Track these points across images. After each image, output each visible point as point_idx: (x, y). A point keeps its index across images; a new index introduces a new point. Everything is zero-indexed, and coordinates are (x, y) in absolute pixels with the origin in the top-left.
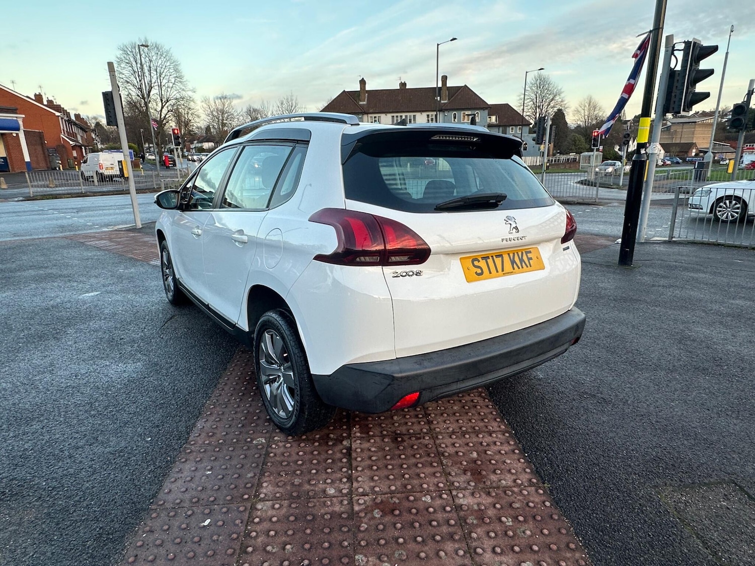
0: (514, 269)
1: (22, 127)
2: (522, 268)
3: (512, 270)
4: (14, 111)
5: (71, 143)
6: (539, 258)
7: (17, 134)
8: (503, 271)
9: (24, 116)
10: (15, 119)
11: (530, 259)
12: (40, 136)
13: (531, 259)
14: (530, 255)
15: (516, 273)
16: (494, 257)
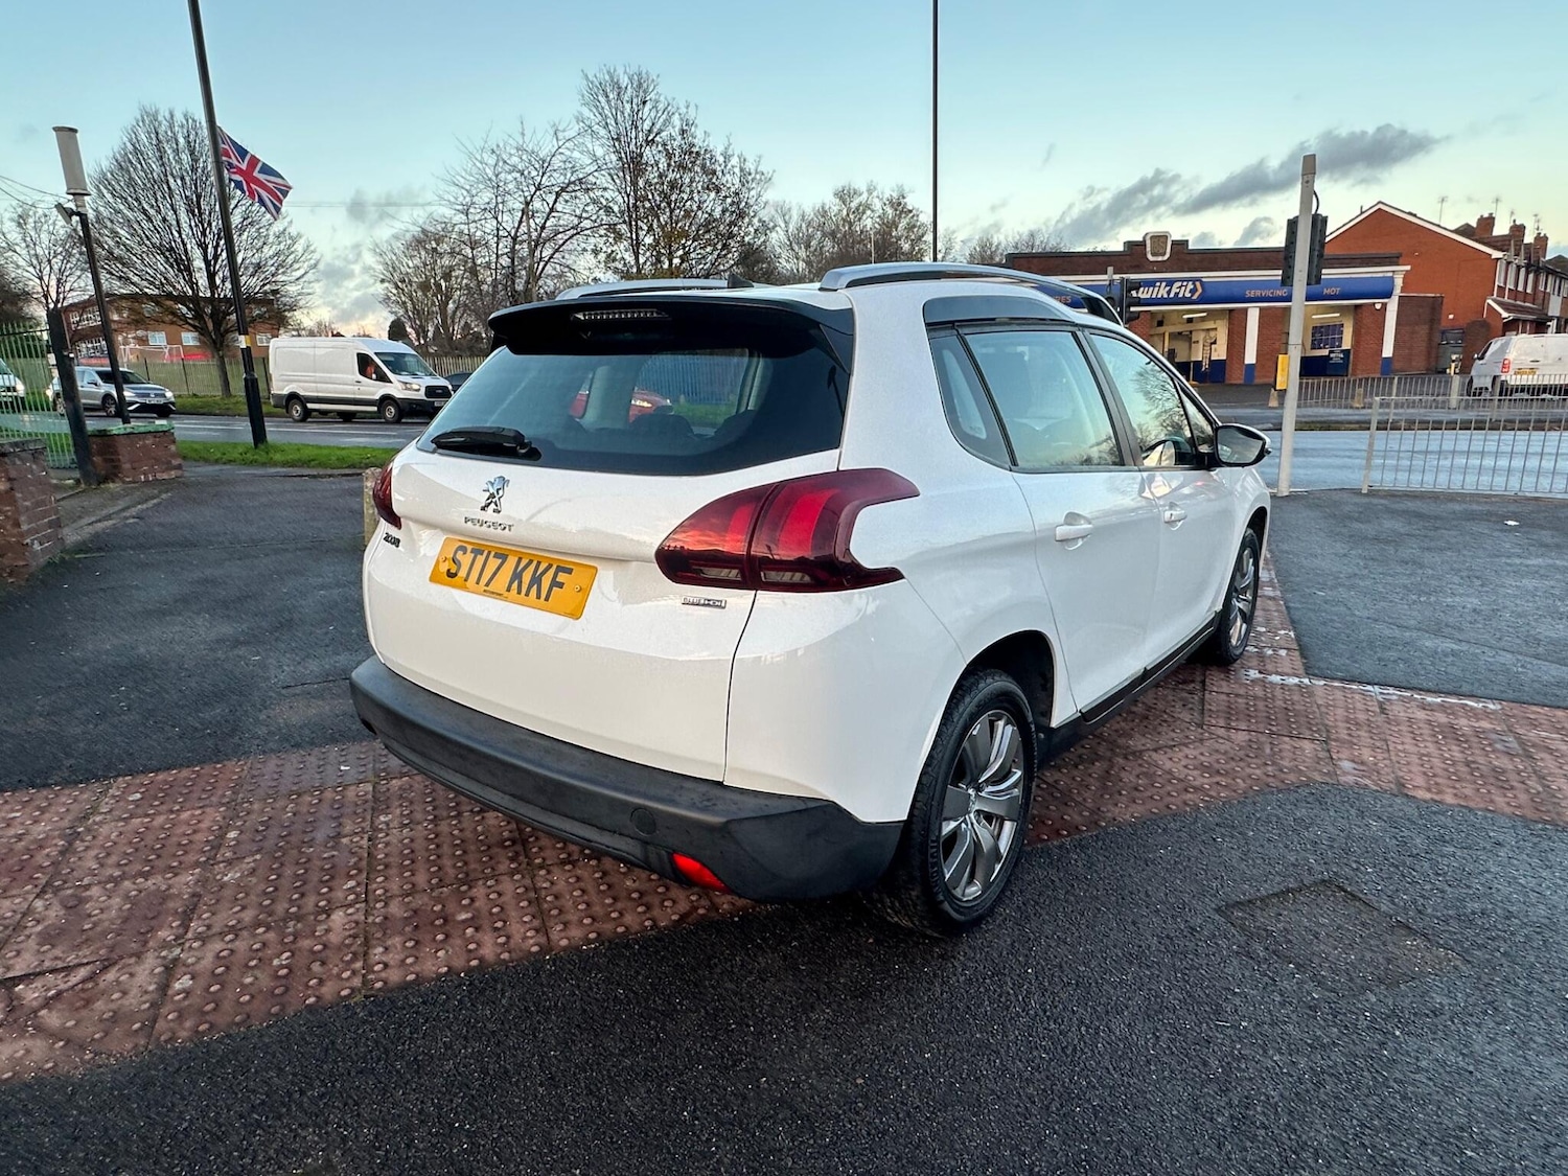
0: (508, 590)
1: (1397, 291)
2: (527, 595)
3: (503, 591)
4: (1393, 260)
5: (1505, 314)
6: (584, 591)
7: (1384, 306)
8: (487, 585)
9: (1408, 268)
10: (1390, 274)
11: (555, 583)
12: (1435, 306)
13: (561, 585)
14: (561, 577)
15: (506, 599)
16: (493, 554)
